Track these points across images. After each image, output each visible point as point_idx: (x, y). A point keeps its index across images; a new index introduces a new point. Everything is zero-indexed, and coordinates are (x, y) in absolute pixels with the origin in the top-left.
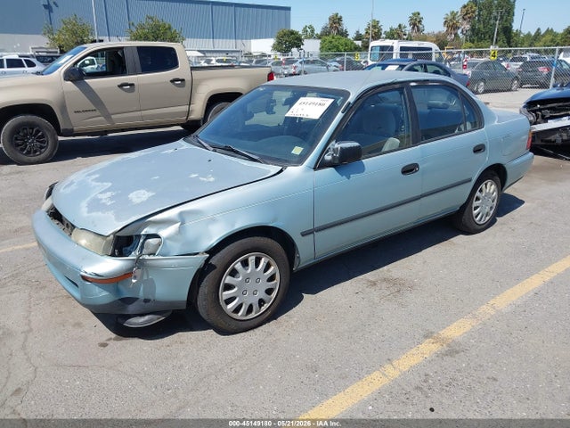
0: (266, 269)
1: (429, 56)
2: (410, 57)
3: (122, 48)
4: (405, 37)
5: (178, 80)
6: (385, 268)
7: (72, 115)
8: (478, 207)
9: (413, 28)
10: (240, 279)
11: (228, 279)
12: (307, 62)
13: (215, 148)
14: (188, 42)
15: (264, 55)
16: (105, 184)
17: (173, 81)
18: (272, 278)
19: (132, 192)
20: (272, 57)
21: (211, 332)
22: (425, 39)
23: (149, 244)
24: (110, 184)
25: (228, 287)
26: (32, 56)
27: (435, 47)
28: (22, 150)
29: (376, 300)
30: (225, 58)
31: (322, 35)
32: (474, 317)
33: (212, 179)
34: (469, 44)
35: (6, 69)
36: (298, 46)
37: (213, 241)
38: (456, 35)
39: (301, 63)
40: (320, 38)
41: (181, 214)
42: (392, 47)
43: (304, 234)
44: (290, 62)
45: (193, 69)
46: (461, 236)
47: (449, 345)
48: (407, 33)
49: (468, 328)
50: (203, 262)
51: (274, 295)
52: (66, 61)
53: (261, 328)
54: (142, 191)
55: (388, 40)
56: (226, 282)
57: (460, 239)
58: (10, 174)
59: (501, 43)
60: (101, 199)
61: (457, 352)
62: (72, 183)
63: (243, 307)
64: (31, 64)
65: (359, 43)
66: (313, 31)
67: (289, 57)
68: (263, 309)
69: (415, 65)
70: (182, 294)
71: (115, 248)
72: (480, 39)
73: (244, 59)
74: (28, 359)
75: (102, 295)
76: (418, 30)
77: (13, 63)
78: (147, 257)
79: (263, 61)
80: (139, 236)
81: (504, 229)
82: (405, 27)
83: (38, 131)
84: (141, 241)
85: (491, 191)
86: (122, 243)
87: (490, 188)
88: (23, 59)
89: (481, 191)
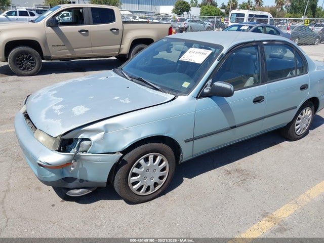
0: (160, 164)
1: (266, 21)
2: (255, 21)
3: (82, 8)
4: (251, 8)
5: (115, 29)
6: (237, 162)
7: (50, 47)
8: (299, 124)
9: (257, 3)
10: (143, 170)
11: (135, 170)
12: (193, 21)
13: (133, 78)
14: (124, 5)
15: (167, 15)
16: (59, 99)
17: (112, 30)
18: (164, 169)
19: (74, 107)
20: (172, 17)
21: (122, 201)
22: (263, 10)
23: (83, 145)
24: (62, 99)
25: (135, 175)
26: (34, 10)
27: (270, 15)
28: (21, 67)
29: (231, 185)
30: (144, 16)
31: (202, 5)
32: (296, 203)
33: (128, 102)
34: (289, 14)
35: (18, 17)
36: (188, 11)
37: (126, 145)
38: (282, 8)
39: (189, 21)
40: (200, 7)
41: (106, 126)
42: (244, 14)
43: (186, 141)
44: (182, 20)
45: (124, 22)
46: (286, 142)
47: (279, 224)
48: (253, 5)
49: (292, 211)
50: (118, 159)
51: (164, 180)
52: (49, 15)
53: (154, 200)
54: (82, 107)
55: (241, 10)
56: (133, 171)
57: (286, 144)
58: (13, 81)
59: (309, 14)
60: (55, 110)
61: (285, 230)
62: (39, 95)
63: (144, 187)
64: (32, 15)
65: (223, 11)
66: (197, 2)
67: (182, 17)
68: (157, 188)
69: (258, 27)
70: (103, 178)
71: (61, 146)
72: (296, 12)
73: (155, 17)
74: (4, 212)
75: (51, 176)
76: (260, 5)
77: (23, 14)
78: (81, 154)
79: (167, 19)
80: (77, 139)
81: (313, 139)
82: (252, 2)
83: (30, 57)
84: (78, 142)
85: (308, 114)
86: (66, 143)
87: (308, 112)
88: (28, 11)
89: (302, 114)
